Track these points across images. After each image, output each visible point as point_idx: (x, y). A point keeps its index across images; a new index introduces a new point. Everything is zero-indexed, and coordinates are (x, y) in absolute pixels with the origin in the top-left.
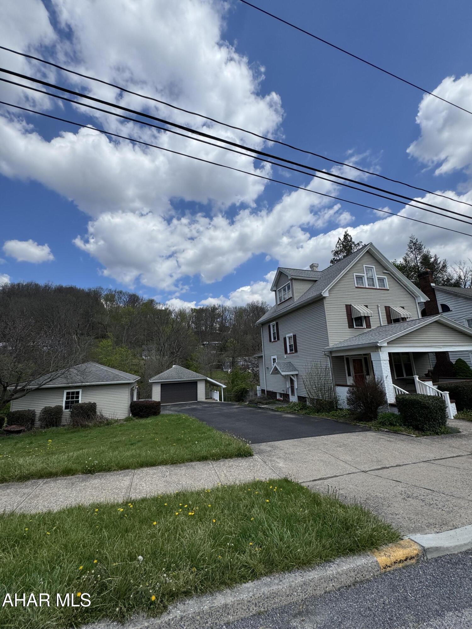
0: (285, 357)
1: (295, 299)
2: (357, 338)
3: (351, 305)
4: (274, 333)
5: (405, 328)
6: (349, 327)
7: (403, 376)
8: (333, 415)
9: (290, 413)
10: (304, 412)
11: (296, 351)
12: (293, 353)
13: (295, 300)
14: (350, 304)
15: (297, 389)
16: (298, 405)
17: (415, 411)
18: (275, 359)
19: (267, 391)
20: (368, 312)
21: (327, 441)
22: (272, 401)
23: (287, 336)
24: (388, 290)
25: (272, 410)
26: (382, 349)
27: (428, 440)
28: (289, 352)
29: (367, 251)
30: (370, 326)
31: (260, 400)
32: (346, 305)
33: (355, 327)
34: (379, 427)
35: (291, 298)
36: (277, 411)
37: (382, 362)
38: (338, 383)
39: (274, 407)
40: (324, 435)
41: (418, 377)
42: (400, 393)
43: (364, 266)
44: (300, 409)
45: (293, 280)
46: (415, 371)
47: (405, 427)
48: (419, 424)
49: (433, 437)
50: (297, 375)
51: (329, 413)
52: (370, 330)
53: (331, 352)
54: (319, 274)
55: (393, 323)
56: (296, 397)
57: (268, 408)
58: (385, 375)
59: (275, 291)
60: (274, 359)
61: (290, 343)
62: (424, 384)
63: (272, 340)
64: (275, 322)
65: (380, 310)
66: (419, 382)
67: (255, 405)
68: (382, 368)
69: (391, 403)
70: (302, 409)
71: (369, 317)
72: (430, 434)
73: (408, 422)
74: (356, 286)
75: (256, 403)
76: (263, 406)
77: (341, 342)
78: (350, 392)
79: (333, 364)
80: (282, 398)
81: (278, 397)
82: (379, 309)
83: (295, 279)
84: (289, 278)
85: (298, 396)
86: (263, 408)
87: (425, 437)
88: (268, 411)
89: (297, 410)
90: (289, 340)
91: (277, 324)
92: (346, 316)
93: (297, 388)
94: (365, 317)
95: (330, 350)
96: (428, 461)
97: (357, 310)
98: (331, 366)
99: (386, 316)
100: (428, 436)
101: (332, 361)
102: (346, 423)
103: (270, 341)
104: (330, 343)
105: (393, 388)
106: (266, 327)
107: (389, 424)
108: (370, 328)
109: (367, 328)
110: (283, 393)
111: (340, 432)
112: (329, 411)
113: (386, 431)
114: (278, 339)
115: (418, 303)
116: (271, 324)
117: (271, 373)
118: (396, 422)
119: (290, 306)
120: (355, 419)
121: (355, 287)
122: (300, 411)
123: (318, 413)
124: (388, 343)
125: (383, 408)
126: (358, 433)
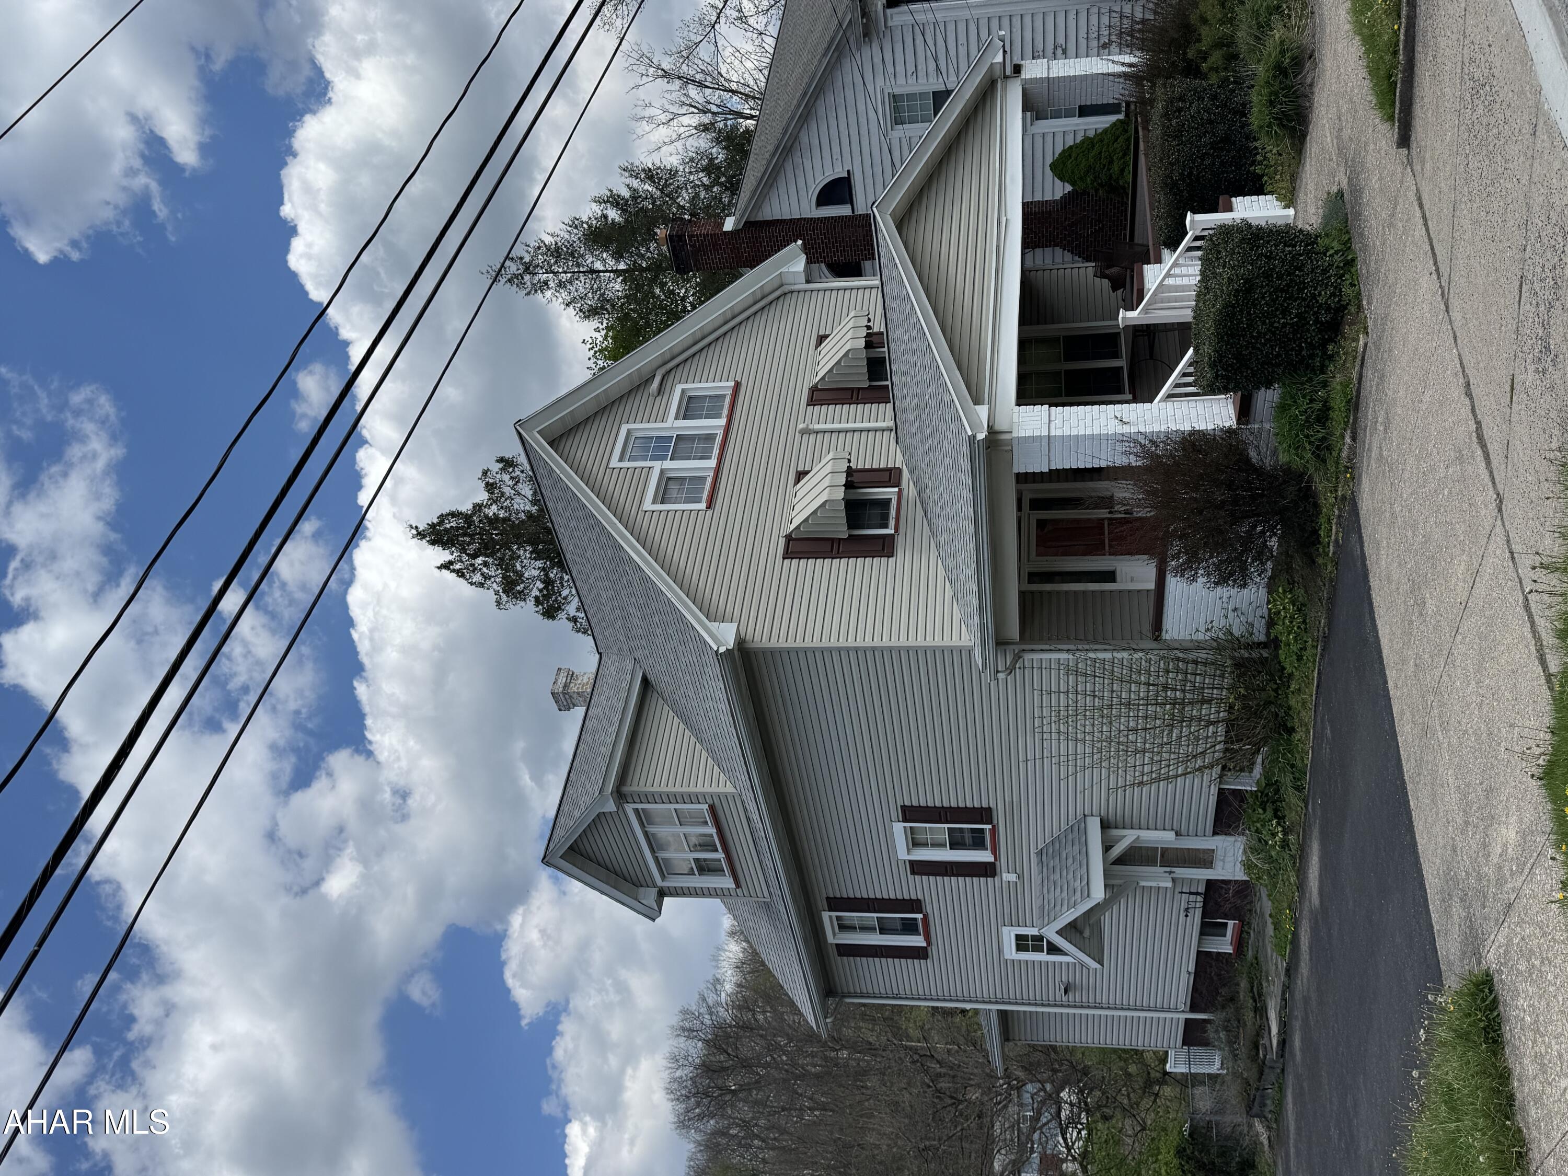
0: (1012, 877)
1: (721, 789)
2: (941, 524)
3: (789, 538)
4: (884, 929)
5: (915, 334)
6: (890, 555)
7: (1122, 368)
8: (1300, 658)
9: (1302, 873)
10: (1291, 797)
11: (984, 815)
12: (994, 831)
13: (730, 789)
14: (782, 541)
15: (1178, 834)
16: (1257, 831)
17: (1263, 328)
18: (1019, 937)
19: (1193, 1009)
20: (828, 468)
21: (1404, 661)
22: (1244, 984)
23: (903, 853)
24: (738, 385)
25: (1290, 971)
26: (1001, 425)
27: (1376, 294)
28: (984, 856)
29: (551, 444)
30: (889, 470)
31: (1243, 1050)
32: (788, 555)
33: (890, 531)
34: (1337, 463)
35: (712, 808)
36: (1295, 941)
37: (1059, 433)
38: (1147, 627)
39: (1275, 965)
40: (1386, 682)
41: (1126, 310)
42: (1190, 379)
43: (614, 463)
44: (1280, 819)
45: (626, 789)
46: (1100, 325)
47: (1331, 368)
48: (1317, 321)
49: (1363, 279)
50: (1105, 825)
51: (1291, 675)
52: (911, 472)
53: (1001, 643)
54: (611, 668)
55: (889, 383)
56: (1220, 843)
57: (1284, 999)
58: (1113, 428)
59: (662, 894)
60: (1022, 943)
61: (942, 845)
62: (1154, 294)
63: (917, 941)
64: (826, 915)
65: (822, 426)
66: (1146, 310)
67: (1270, 1076)
68: (1082, 433)
69: (1233, 416)
70: (1276, 811)
71: (850, 471)
72: (1352, 285)
73: (1312, 356)
74: (703, 506)
75: (1261, 1073)
76: (1274, 1030)
77: (955, 596)
78: (1187, 570)
79: (1059, 640)
80: (1231, 923)
81: (1224, 945)
82: (817, 427)
83: (623, 777)
84: (611, 807)
85: (1215, 833)
86: (1284, 1026)
87: (1364, 303)
88: (1298, 996)
89: (1285, 833)
90: (925, 845)
91: (836, 904)
92: (836, 561)
93: (1171, 835)
94: (849, 485)
95: (991, 643)
96: (1443, 294)
97: (815, 512)
98: (1068, 651)
99: (853, 407)
100: (1359, 294)
101: (1041, 640)
102: (1332, 600)
103: (920, 954)
104: (955, 642)
105: (1169, 404)
106: (845, 967)
107: (1324, 426)
108: (899, 471)
109: (898, 485)
110: (1198, 913)
111: (1367, 616)
112: (1280, 678)
113: (1354, 439)
114: (915, 905)
115: (808, 282)
116: (831, 939)
117: (1093, 965)
118: (1311, 401)
119: (755, 817)
120: (1311, 561)
121: (709, 512)
122: (1291, 817)
123: (1291, 731)
124: (977, 401)
125: (1257, 447)
126: (1366, 544)
